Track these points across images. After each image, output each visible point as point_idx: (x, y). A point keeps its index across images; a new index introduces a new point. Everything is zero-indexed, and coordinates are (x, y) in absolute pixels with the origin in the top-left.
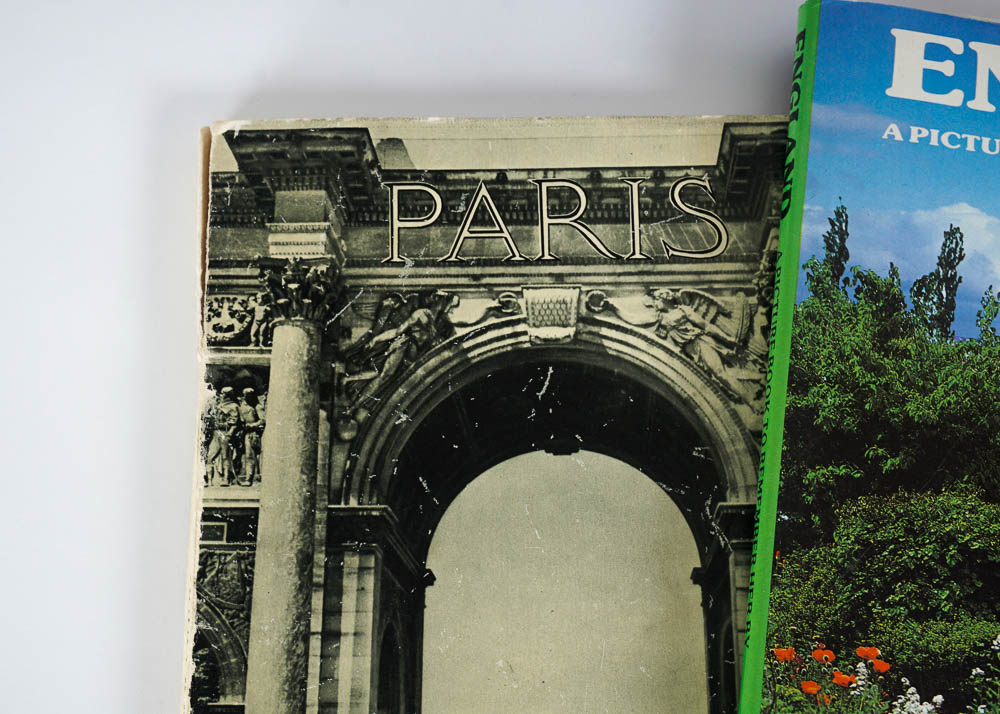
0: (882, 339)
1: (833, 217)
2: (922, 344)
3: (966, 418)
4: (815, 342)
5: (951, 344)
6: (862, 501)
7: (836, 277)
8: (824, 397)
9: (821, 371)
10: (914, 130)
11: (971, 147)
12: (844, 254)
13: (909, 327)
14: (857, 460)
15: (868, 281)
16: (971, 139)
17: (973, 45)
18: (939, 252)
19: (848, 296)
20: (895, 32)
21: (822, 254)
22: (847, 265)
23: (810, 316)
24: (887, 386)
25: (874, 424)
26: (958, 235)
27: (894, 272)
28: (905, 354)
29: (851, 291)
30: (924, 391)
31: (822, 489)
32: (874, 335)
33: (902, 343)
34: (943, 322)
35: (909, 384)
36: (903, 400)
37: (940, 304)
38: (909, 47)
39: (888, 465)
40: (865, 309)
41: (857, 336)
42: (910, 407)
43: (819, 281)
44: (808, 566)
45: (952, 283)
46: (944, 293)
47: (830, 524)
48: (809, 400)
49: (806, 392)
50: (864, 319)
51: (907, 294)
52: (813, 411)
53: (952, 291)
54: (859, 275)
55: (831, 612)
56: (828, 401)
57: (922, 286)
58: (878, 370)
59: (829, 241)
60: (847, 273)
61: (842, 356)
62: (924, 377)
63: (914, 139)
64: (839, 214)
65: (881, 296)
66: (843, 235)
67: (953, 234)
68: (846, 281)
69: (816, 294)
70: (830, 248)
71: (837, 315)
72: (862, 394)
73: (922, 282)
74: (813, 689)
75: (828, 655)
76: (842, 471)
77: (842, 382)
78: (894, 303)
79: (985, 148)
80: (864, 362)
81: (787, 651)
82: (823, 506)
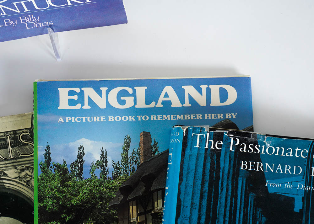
0: (63, 182)
1: (46, 148)
2: (74, 182)
3: (89, 202)
4: (44, 186)
5: (83, 181)
7: (48, 167)
8: (48, 202)
9: (46, 195)
10: (67, 118)
11: (84, 121)
12: (50, 159)
13: (70, 178)
14: (59, 219)
15: (57, 166)
16: (84, 118)
17: (83, 89)
18: (77, 154)
19: (52, 171)
20: (59, 89)
21: (44, 160)
22: (51, 162)
23: (42, 179)
24: (65, 196)
25: (63, 208)
26: (82, 148)
27: (65, 162)
28: (70, 186)
29: (53, 170)
30: (76, 196)
32: (60, 182)
33: (68, 183)
34: (80, 175)
35: (72, 194)
36: (70, 200)
37: (79, 169)
39: (67, 219)
40: (57, 175)
41: (56, 183)
42: (72, 201)
43: (44, 168)
45: (82, 162)
46: (80, 166)
48: (44, 203)
49: (43, 201)
50: (57, 177)
51: (69, 168)
52: (45, 207)
53: (82, 165)
54: (55, 165)
56: (49, 203)
57: (73, 165)
58: (62, 192)
59: (45, 156)
60: (51, 165)
61: (52, 190)
62: (76, 192)
63: (67, 121)
64: (47, 148)
65: (62, 170)
66: (49, 153)
67: (81, 148)
68: (51, 167)
69: (43, 172)
70: (46, 158)
71: (49, 178)
72: (58, 199)
73: (73, 164)
76: (55, 223)
77: (53, 197)
78: (66, 171)
79: (89, 120)
80: (59, 190)
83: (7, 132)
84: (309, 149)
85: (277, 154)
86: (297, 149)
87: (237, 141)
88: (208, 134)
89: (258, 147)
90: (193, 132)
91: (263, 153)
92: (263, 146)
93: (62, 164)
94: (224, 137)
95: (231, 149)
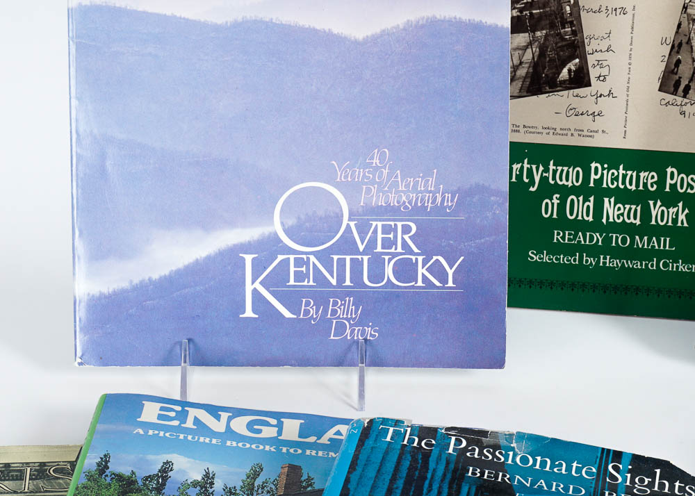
1: (103, 456)
7: (101, 475)
12: (106, 467)
18: (159, 468)
21: (95, 469)
22: (108, 471)
26: (171, 463)
27: (133, 472)
29: (108, 479)
37: (158, 484)
43: (92, 476)
45: (165, 479)
46: (160, 480)
54: (113, 474)
66: (107, 462)
67: (168, 463)
68: (106, 476)
69: (89, 480)
70: (99, 466)
83: (27, 463)
84: (597, 465)
85: (537, 467)
86: (575, 465)
87: (461, 442)
88: (409, 429)
89: (500, 453)
90: (381, 424)
91: (510, 462)
92: (511, 453)
93: (127, 474)
94: (439, 435)
95: (451, 451)
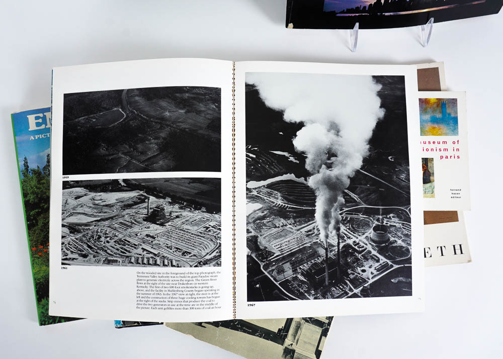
0: (39, 182)
4: (26, 186)
6: (42, 215)
7: (27, 172)
9: (29, 192)
11: (48, 136)
12: (28, 167)
13: (44, 177)
14: (40, 207)
15: (34, 171)
17: (45, 114)
18: (46, 160)
20: (28, 116)
21: (24, 168)
22: (29, 169)
23: (24, 181)
24: (42, 191)
26: (49, 155)
27: (38, 167)
28: (44, 183)
29: (31, 174)
31: (34, 215)
32: (37, 181)
33: (43, 181)
38: (32, 119)
39: (45, 207)
41: (34, 183)
43: (25, 174)
44: (35, 231)
47: (37, 222)
48: (28, 198)
50: (35, 178)
51: (42, 171)
52: (29, 200)
54: (32, 170)
55: (41, 238)
56: (31, 197)
58: (39, 188)
59: (24, 165)
60: (29, 170)
61: (32, 188)
64: (25, 159)
65: (37, 173)
66: (27, 163)
68: (29, 172)
69: (24, 177)
70: (25, 166)
71: (29, 180)
72: (37, 194)
73: (44, 168)
74: (40, 254)
75: (42, 247)
76: (37, 210)
77: (33, 193)
78: (40, 173)
80: (36, 188)
81: (34, 248)
82: (35, 219)
93: (36, 168)
